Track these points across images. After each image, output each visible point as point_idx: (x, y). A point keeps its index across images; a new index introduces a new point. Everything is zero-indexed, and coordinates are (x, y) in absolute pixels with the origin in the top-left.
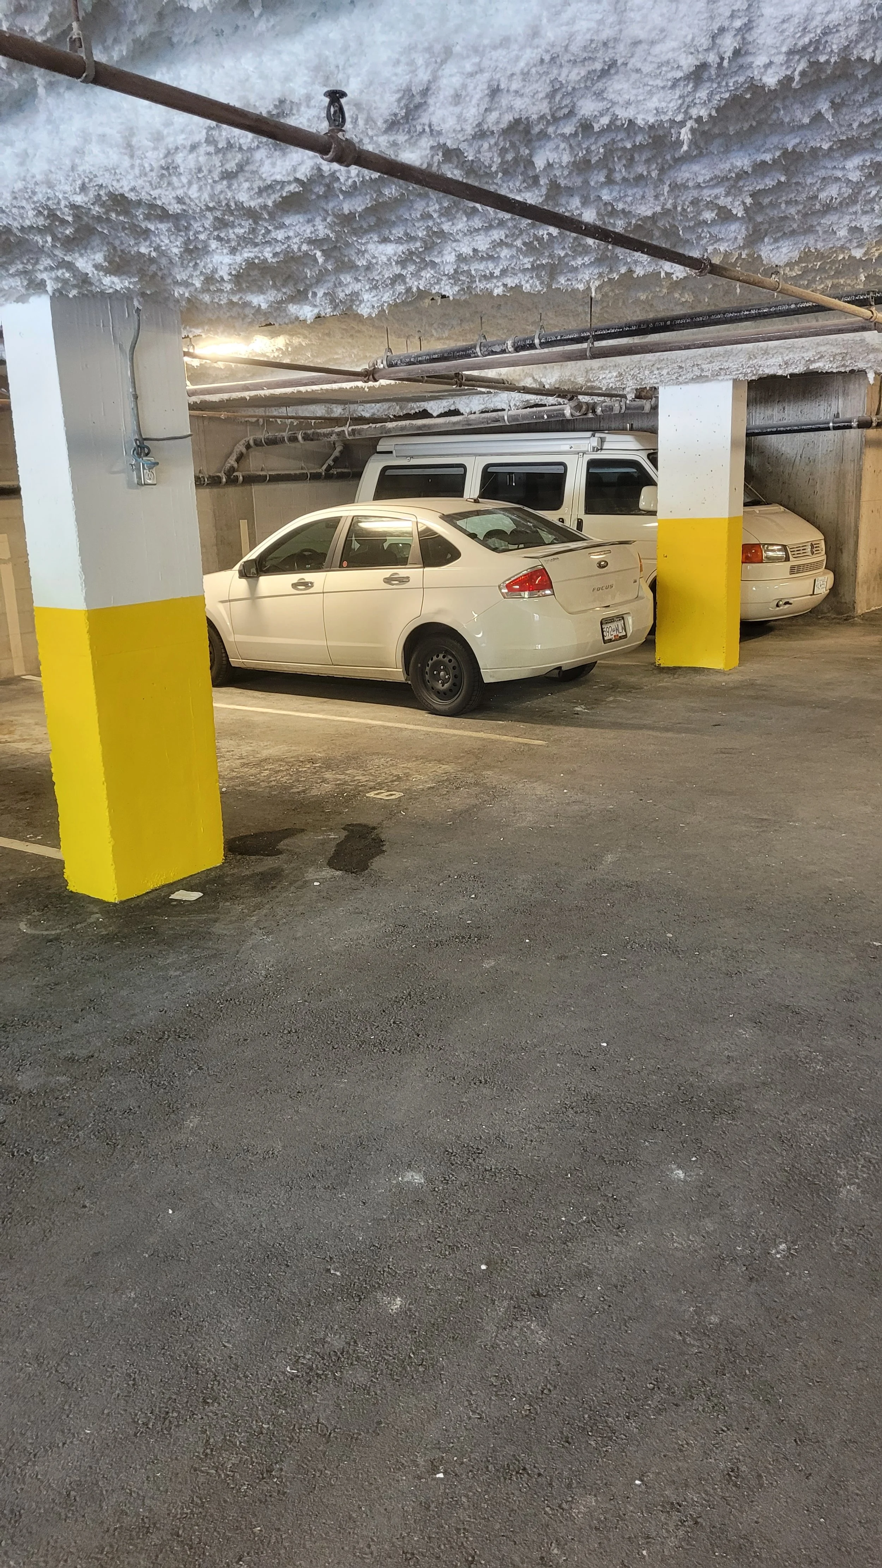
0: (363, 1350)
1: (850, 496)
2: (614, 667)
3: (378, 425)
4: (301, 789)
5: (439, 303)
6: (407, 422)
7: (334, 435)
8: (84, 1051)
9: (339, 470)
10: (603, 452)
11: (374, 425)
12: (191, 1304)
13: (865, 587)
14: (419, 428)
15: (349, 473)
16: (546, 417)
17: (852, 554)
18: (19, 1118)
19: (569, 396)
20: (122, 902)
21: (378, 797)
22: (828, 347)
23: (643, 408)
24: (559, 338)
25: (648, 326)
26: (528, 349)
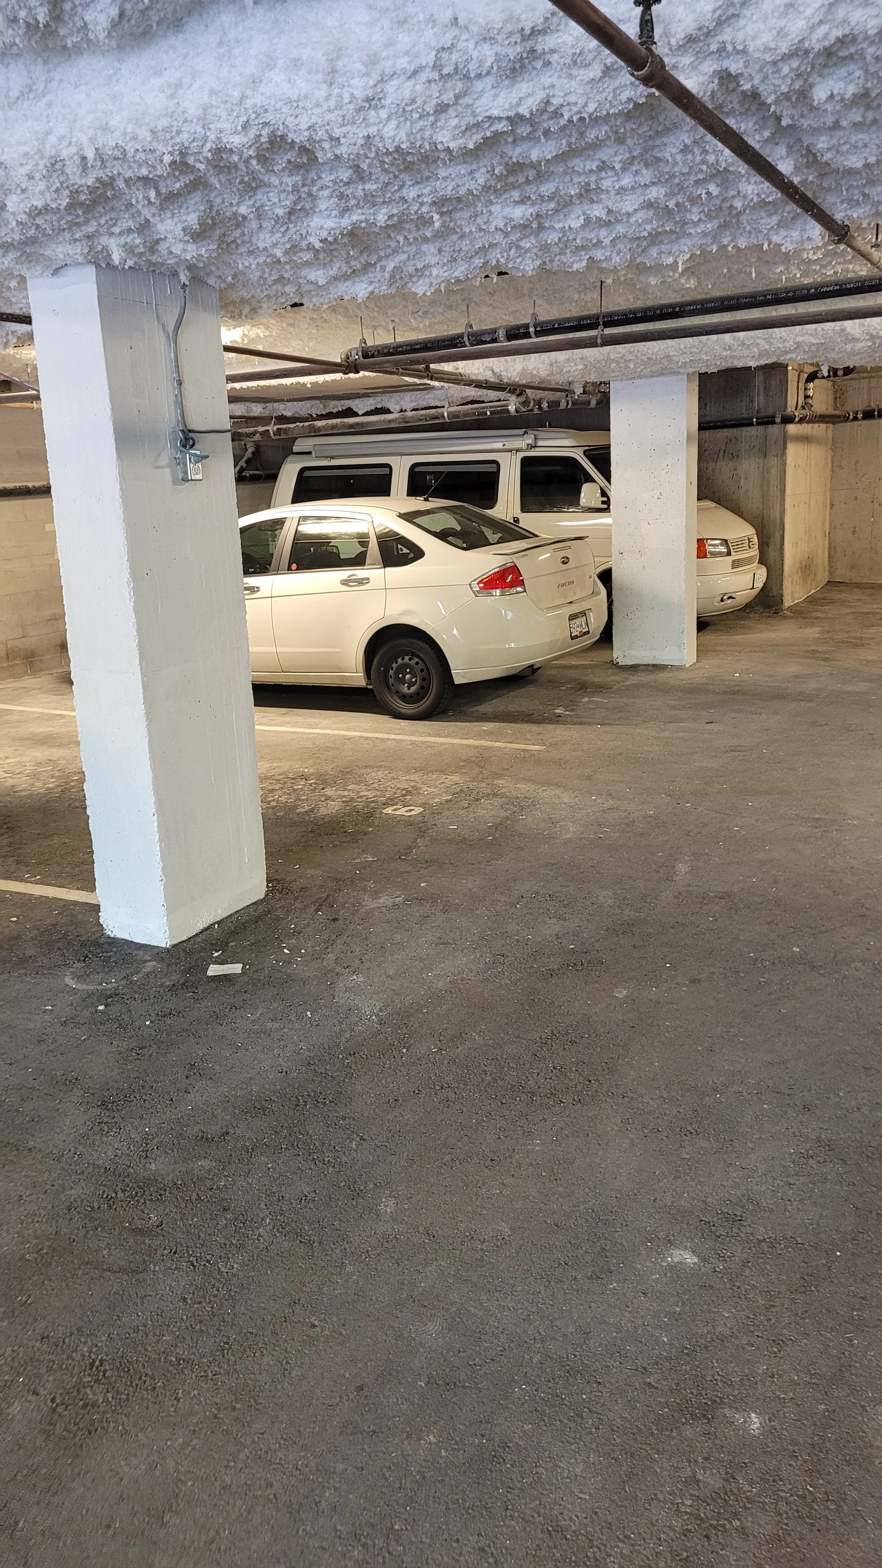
0: (749, 1488)
1: (774, 490)
2: (570, 667)
3: (306, 424)
4: (307, 809)
5: (495, 280)
6: (338, 421)
7: (258, 435)
8: (214, 1128)
9: (252, 472)
10: (537, 449)
11: (301, 424)
12: (511, 1445)
13: (790, 580)
14: (351, 426)
15: (261, 475)
16: (488, 413)
17: (779, 547)
18: (178, 1217)
19: (518, 392)
20: (174, 946)
21: (398, 813)
22: (807, 337)
23: (589, 403)
24: (556, 326)
25: (655, 313)
26: (522, 338)
